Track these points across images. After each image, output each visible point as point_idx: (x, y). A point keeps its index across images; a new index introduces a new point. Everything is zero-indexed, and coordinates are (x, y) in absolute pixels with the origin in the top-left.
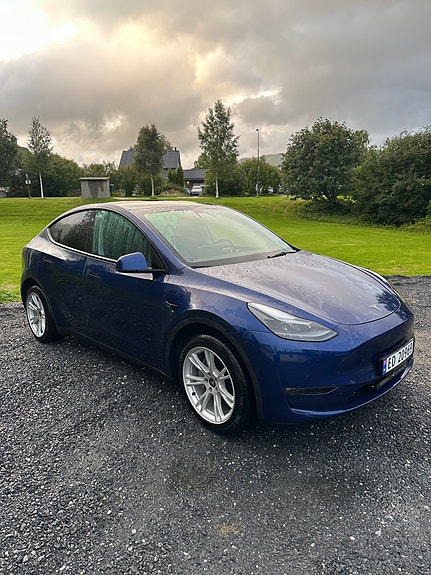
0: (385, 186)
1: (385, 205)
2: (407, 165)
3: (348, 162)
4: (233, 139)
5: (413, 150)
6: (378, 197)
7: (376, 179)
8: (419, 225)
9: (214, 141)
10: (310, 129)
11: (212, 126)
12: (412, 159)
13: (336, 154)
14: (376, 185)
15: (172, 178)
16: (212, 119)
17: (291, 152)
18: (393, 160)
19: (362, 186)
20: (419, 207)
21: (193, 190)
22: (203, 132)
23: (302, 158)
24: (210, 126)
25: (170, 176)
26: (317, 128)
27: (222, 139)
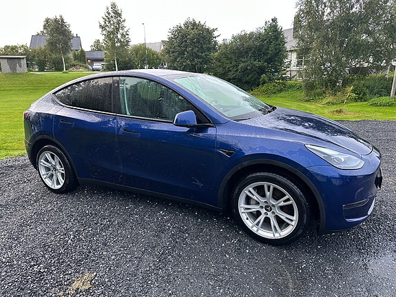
0: (234, 66)
1: (234, 79)
2: (247, 52)
3: (209, 49)
4: (126, 29)
5: (251, 43)
6: (231, 73)
7: (228, 62)
8: (256, 91)
9: (111, 30)
10: (182, 26)
11: (109, 19)
12: (249, 49)
13: (201, 44)
14: (228, 66)
15: (76, 57)
16: (109, 14)
17: (171, 41)
18: (237, 49)
19: (220, 66)
20: (255, 80)
21: (94, 67)
22: (103, 23)
23: (179, 46)
24: (108, 19)
25: (75, 55)
26: (186, 24)
27: (118, 29)
